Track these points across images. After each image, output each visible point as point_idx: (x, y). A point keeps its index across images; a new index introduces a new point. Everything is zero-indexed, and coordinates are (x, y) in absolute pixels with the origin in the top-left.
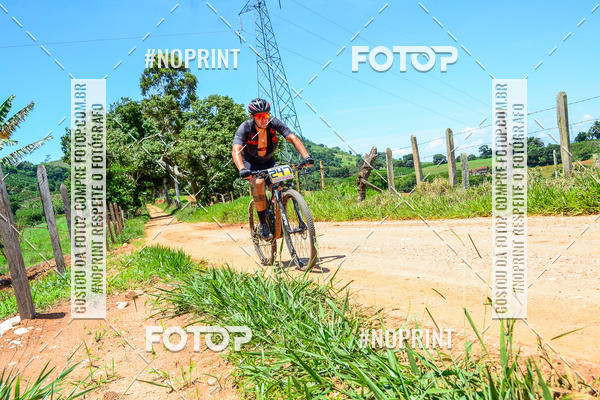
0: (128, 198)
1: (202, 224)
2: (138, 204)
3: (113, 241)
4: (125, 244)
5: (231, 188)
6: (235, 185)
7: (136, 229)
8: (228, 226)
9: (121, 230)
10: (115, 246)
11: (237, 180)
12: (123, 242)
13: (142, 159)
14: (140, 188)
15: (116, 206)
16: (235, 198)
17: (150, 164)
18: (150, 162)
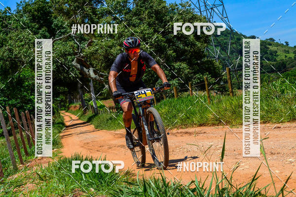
3: (27, 154)
10: (30, 159)
13: (54, 62)
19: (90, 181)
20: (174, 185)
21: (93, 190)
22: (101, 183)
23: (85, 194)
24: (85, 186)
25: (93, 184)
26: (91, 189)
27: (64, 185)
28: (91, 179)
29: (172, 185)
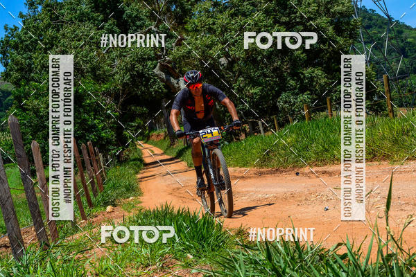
0: (109, 134)
3: (91, 204)
4: (109, 208)
5: (275, 110)
6: (280, 104)
7: (125, 182)
8: (271, 173)
9: (102, 188)
10: (94, 211)
11: (283, 95)
12: (106, 204)
13: (128, 70)
14: (127, 117)
15: (91, 148)
16: (281, 125)
17: (140, 78)
18: (141, 75)
19: (188, 243)
20: (311, 249)
21: (191, 257)
22: (203, 247)
23: (179, 263)
24: (179, 251)
25: (191, 248)
26: (189, 255)
27: (149, 250)
28: (188, 241)
29: (309, 249)
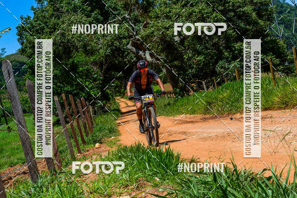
0: (96, 93)
1: (182, 117)
2: (105, 97)
3: (84, 142)
4: (97, 145)
5: (214, 73)
6: (218, 69)
7: (108, 126)
8: (212, 118)
9: (91, 129)
10: (87, 147)
11: (220, 63)
12: (95, 142)
13: (109, 46)
14: (106, 80)
15: (84, 102)
16: (219, 84)
17: (118, 52)
18: (118, 49)
19: (155, 170)
21: (158, 180)
22: (166, 172)
23: (150, 184)
24: (149, 175)
25: (158, 173)
26: (156, 178)
27: (128, 175)
28: (156, 168)
29: (243, 174)
